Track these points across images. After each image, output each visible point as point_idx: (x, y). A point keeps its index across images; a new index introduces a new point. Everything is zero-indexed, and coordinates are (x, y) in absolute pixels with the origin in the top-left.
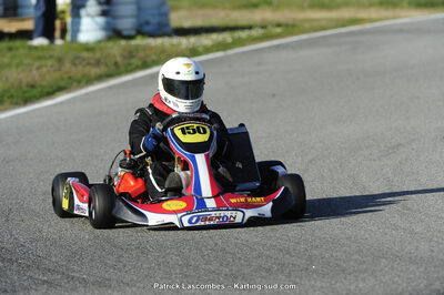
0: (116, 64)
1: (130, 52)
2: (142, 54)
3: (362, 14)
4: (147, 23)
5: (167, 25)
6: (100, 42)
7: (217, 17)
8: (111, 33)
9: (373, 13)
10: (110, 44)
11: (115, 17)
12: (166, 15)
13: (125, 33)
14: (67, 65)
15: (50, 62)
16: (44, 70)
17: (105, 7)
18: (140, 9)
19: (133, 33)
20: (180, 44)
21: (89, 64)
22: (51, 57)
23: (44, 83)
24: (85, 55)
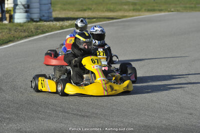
0: (32, 31)
1: (37, 27)
2: (42, 28)
3: (126, 14)
4: (44, 16)
5: (51, 17)
6: (25, 23)
7: (70, 14)
8: (29, 20)
9: (131, 13)
10: (29, 24)
11: (31, 14)
12: (51, 13)
13: (35, 20)
14: (13, 32)
15: (6, 31)
16: (4, 33)
17: (27, 9)
18: (40, 10)
19: (38, 20)
20: (56, 25)
21: (21, 31)
22: (6, 28)
23: (4, 39)
24: (19, 28)
